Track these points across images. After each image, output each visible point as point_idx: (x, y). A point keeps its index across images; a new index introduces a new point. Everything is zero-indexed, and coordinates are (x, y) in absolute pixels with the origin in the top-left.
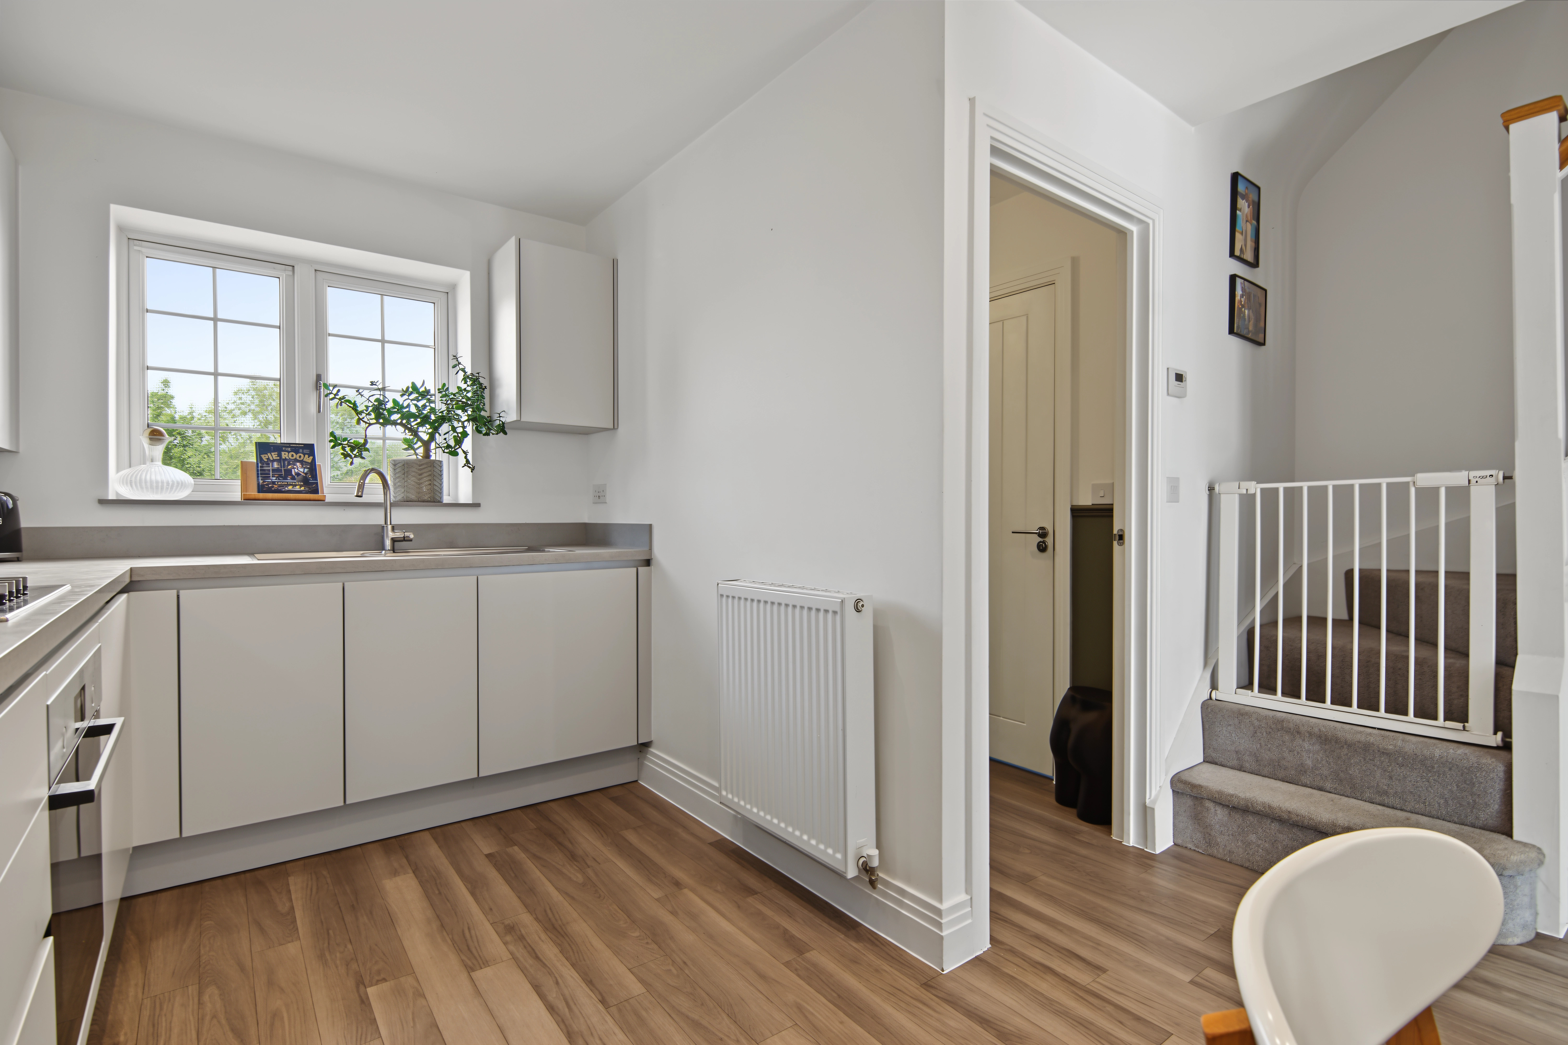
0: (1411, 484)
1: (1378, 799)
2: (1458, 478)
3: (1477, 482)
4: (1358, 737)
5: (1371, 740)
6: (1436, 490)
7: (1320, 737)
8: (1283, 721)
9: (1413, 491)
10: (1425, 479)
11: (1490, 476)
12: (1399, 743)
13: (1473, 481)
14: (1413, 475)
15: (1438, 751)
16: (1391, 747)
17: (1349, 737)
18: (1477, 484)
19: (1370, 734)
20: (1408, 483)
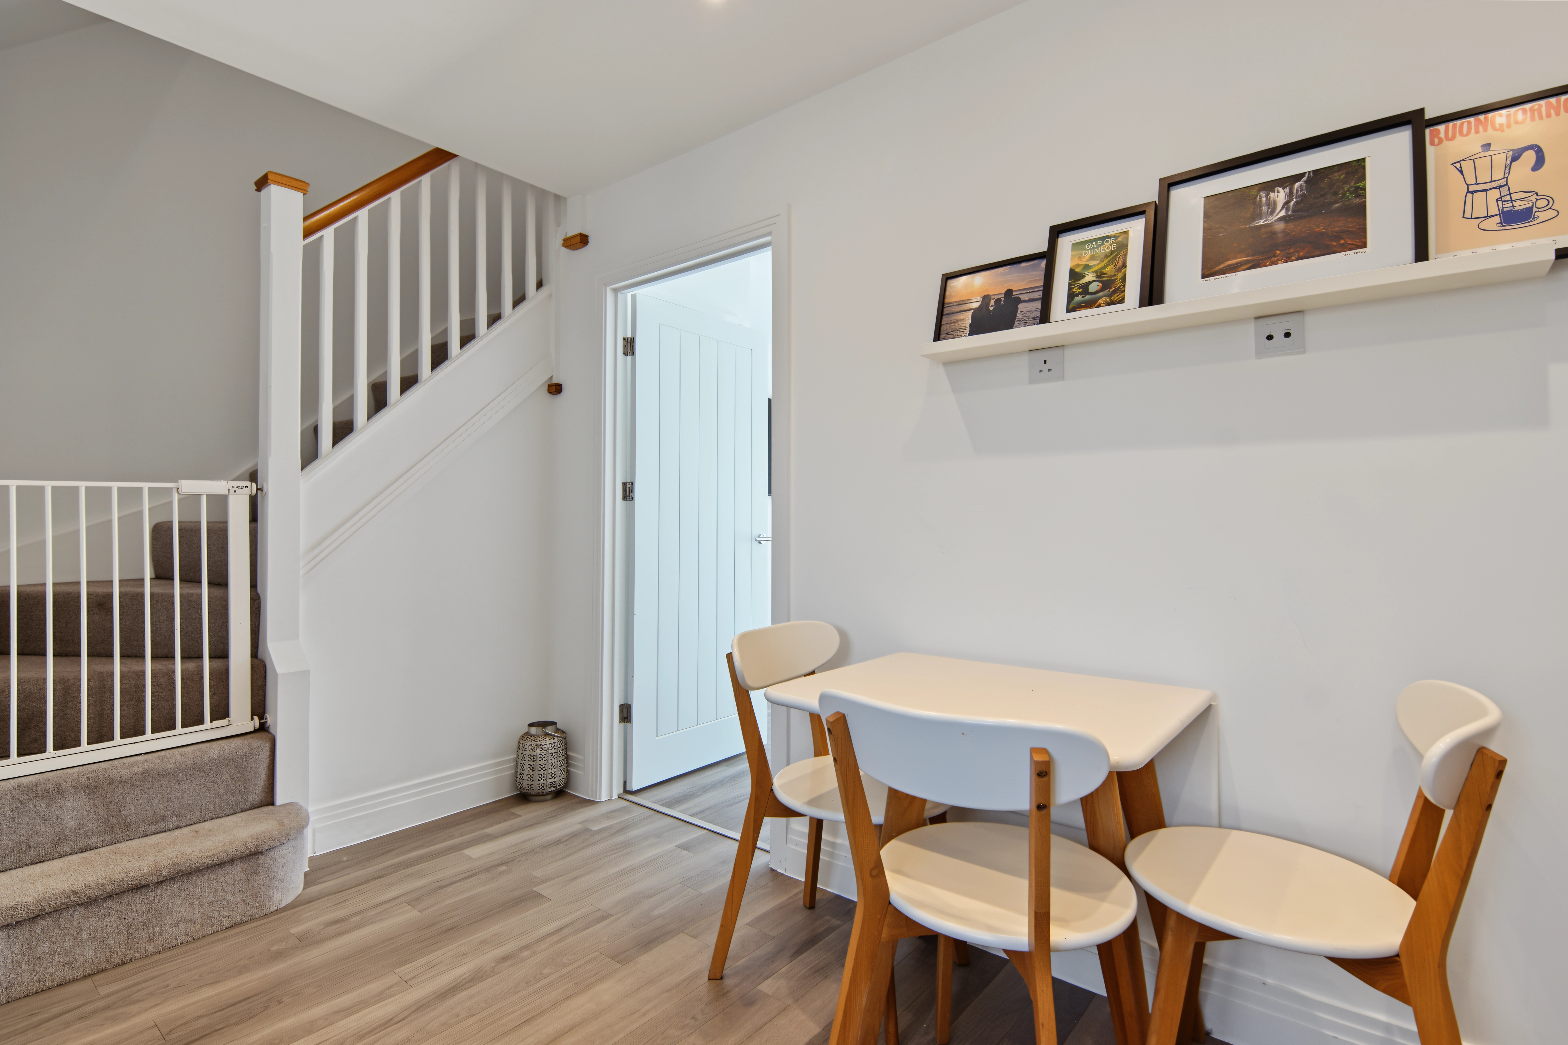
0: (175, 491)
1: (154, 828)
2: (218, 487)
3: (235, 491)
4: (136, 769)
5: (151, 767)
6: (199, 496)
7: (88, 786)
8: (36, 786)
9: (176, 497)
10: (189, 486)
11: (246, 486)
12: (179, 758)
13: (232, 491)
14: (176, 481)
15: (215, 751)
16: (170, 766)
17: (125, 773)
18: (235, 493)
19: (146, 761)
20: (171, 489)
